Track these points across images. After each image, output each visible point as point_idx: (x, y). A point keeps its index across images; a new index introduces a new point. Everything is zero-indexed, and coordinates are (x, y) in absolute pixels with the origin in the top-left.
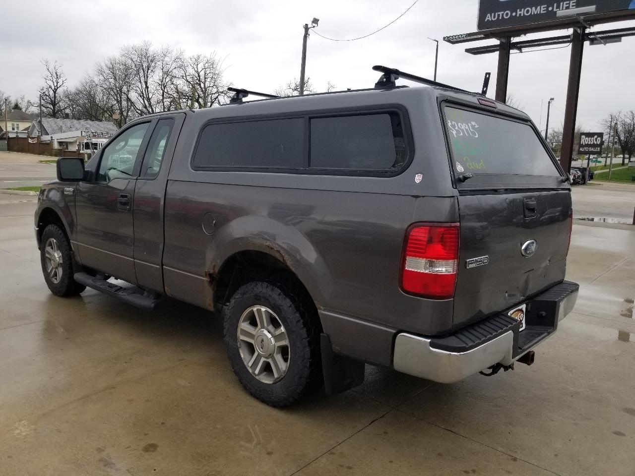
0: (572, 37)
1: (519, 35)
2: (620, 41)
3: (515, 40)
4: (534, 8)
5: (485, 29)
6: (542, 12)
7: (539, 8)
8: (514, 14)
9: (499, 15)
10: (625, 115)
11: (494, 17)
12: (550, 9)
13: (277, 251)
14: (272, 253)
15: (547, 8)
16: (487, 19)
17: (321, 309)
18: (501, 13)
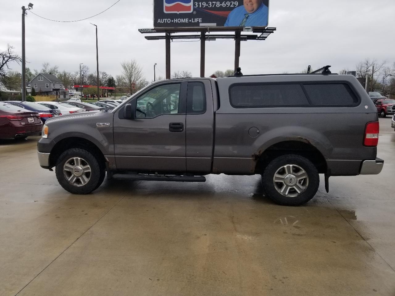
0: (201, 36)
1: (174, 32)
2: (215, 40)
3: (173, 34)
4: (182, 19)
5: (158, 27)
6: (186, 22)
7: (185, 19)
8: (172, 21)
9: (165, 20)
10: (181, 73)
11: (162, 21)
12: (190, 21)
13: (305, 139)
14: (302, 140)
15: (189, 20)
16: (158, 22)
17: (327, 159)
18: (166, 20)
